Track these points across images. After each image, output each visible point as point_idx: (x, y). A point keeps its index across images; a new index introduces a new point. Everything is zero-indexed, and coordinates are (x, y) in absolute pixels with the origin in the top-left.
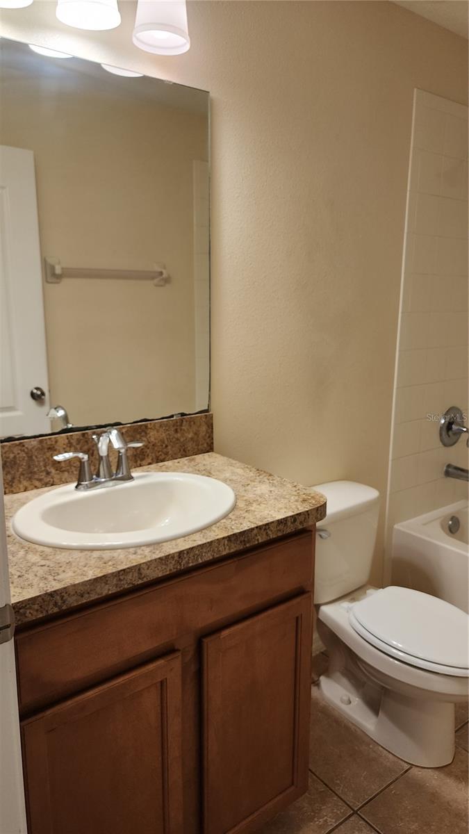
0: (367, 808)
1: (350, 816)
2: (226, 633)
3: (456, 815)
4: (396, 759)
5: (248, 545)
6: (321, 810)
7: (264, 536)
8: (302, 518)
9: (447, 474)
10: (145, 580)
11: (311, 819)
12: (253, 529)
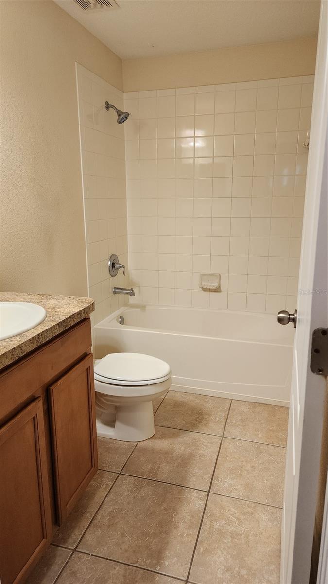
0: (124, 469)
1: (118, 476)
2: (60, 381)
3: (166, 453)
4: (129, 443)
5: (67, 328)
6: (102, 481)
7: (73, 322)
8: (87, 310)
9: (115, 293)
10: (24, 354)
11: (99, 487)
12: (68, 318)
